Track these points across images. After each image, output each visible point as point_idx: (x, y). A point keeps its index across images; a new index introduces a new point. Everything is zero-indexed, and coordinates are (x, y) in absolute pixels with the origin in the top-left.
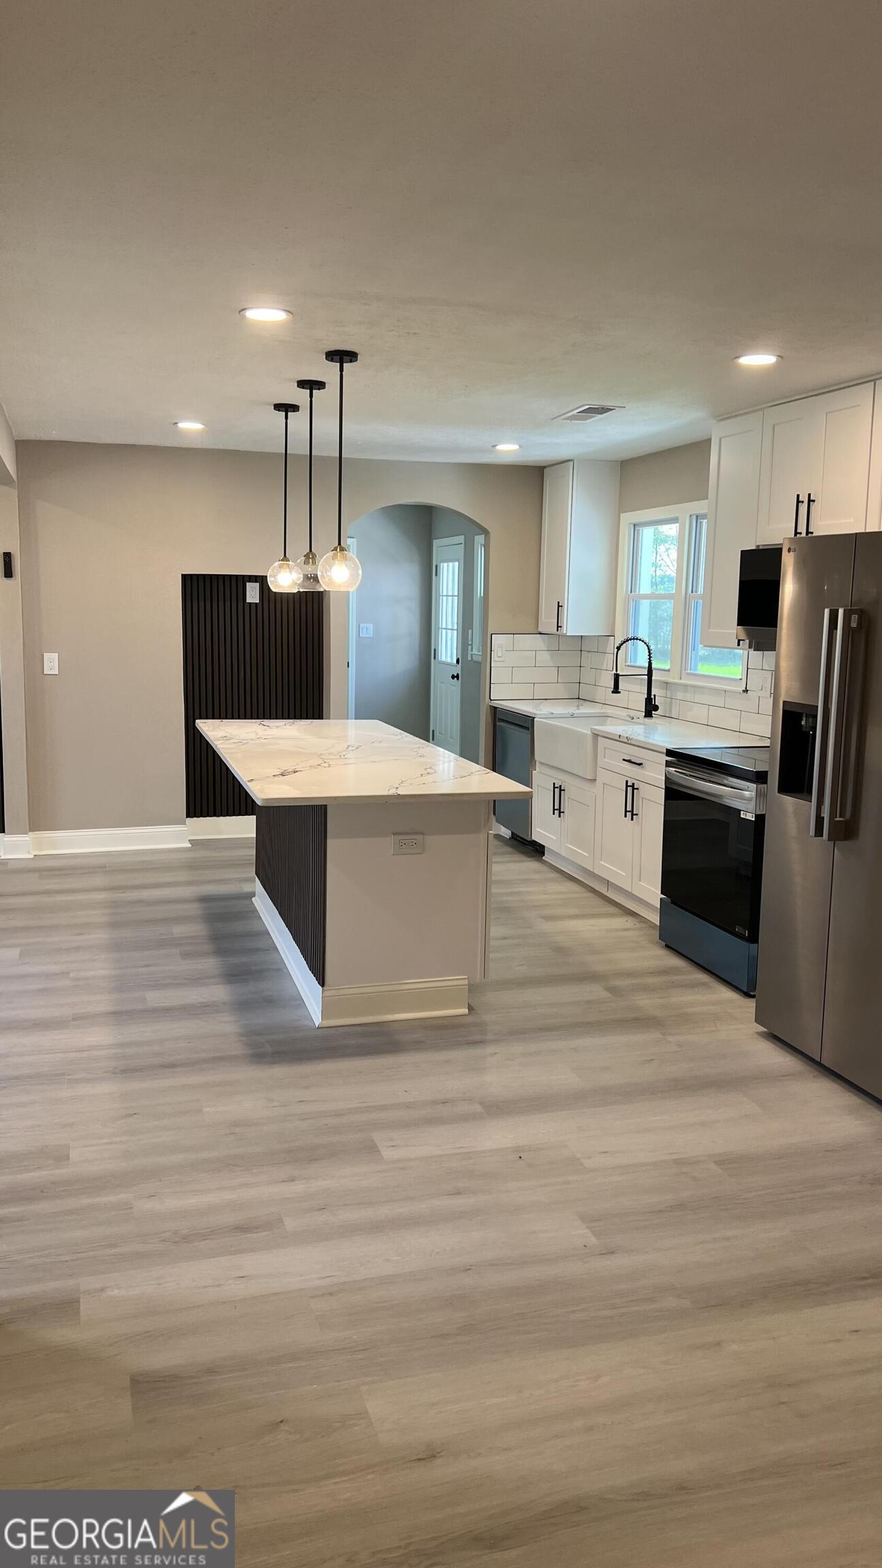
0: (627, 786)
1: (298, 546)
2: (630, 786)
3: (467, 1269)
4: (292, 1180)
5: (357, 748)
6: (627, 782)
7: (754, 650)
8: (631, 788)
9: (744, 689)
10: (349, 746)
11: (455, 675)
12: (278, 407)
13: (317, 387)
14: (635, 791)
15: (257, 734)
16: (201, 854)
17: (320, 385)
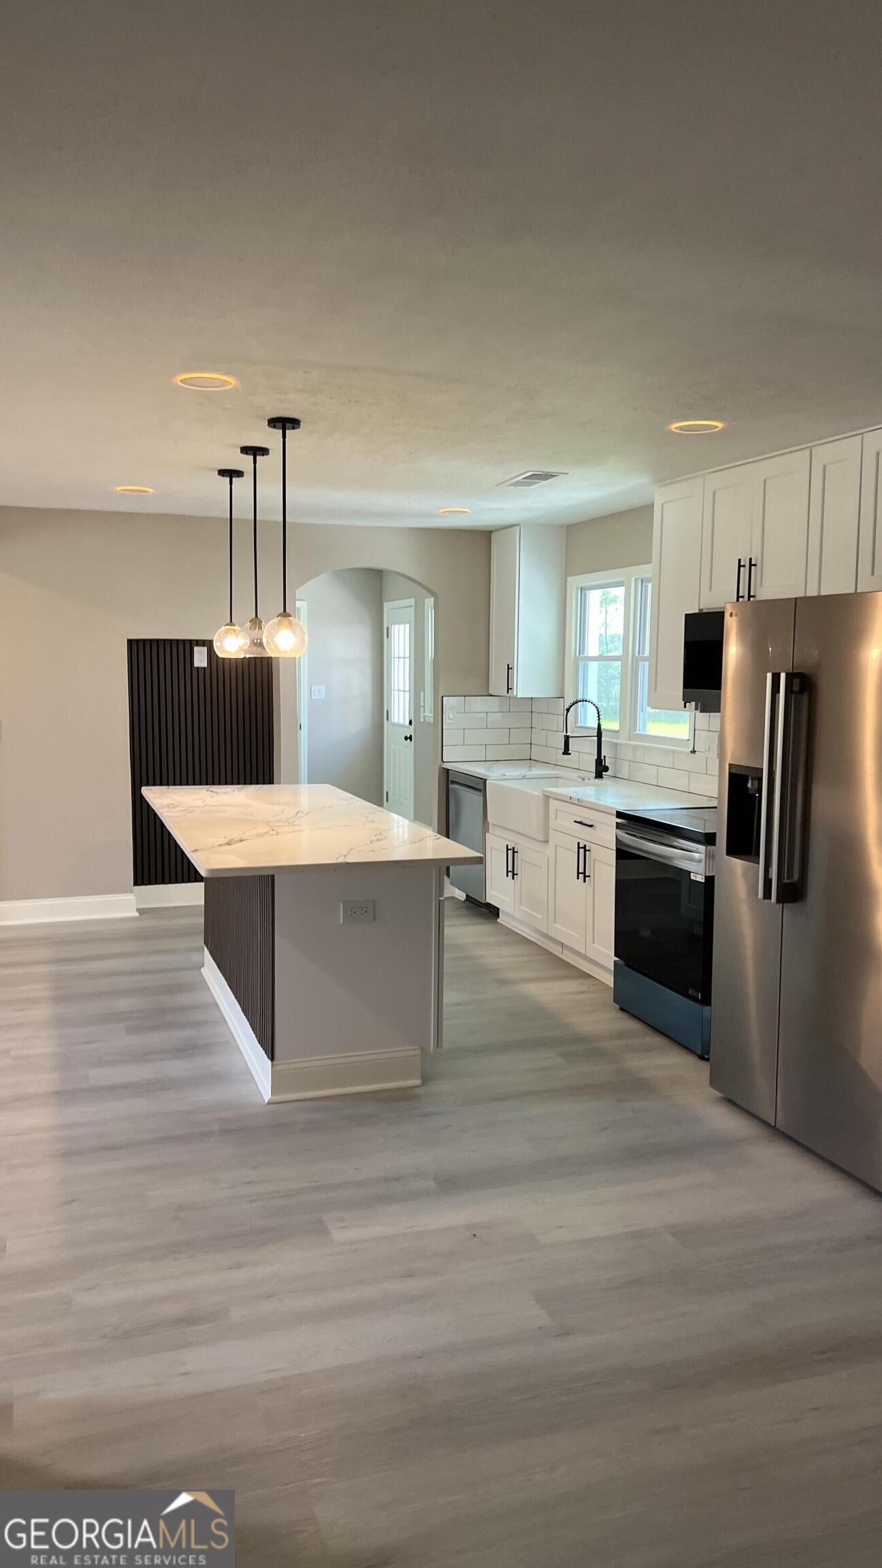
0: (579, 848)
1: (244, 611)
2: (582, 848)
3: (419, 1357)
4: (239, 1266)
5: (307, 814)
6: (579, 843)
7: (701, 712)
8: (583, 849)
9: (692, 750)
10: (298, 812)
11: (408, 736)
12: (222, 473)
13: (261, 453)
14: (587, 852)
15: (204, 801)
16: (148, 923)
17: (264, 451)
